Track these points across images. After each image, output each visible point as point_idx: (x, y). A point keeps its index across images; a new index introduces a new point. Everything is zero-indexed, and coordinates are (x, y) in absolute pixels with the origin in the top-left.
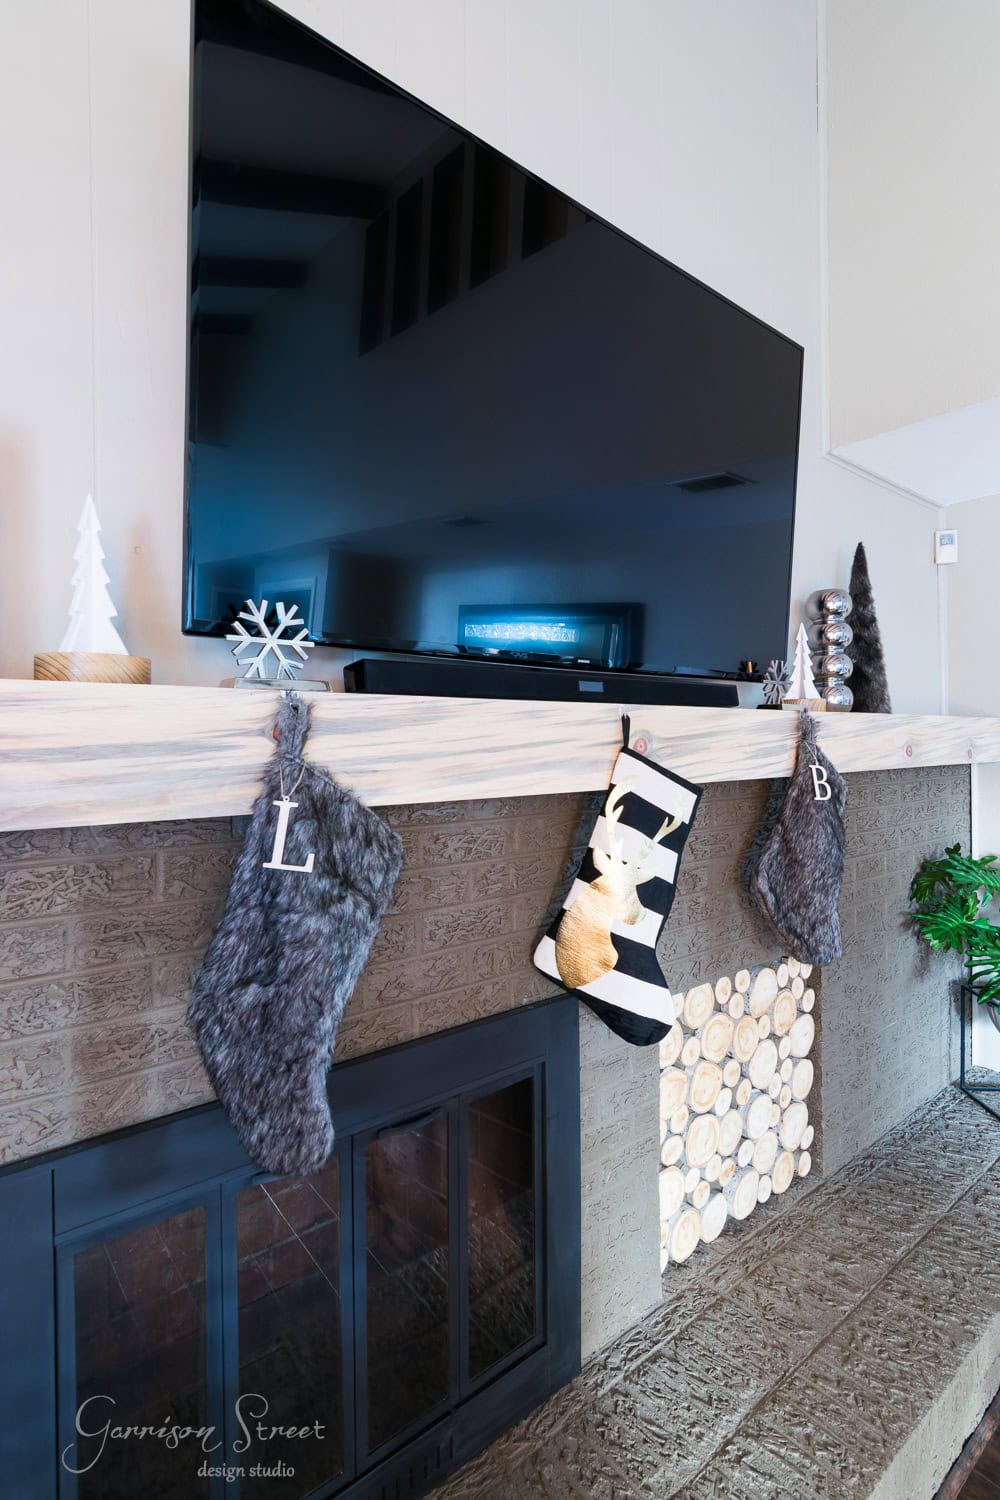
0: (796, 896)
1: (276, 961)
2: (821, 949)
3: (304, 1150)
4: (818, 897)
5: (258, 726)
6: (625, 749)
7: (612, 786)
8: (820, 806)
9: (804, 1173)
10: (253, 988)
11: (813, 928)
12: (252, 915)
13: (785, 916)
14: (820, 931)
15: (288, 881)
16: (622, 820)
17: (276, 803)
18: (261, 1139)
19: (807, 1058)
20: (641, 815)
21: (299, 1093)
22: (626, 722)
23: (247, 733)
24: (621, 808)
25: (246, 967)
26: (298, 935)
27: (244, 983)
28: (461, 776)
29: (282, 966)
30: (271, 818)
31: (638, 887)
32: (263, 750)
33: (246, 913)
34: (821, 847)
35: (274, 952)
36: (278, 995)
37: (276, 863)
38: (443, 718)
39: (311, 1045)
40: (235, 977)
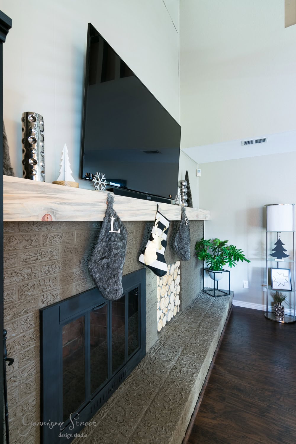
0: (182, 246)
1: (111, 253)
2: (187, 257)
3: (118, 293)
4: (186, 246)
5: (104, 201)
6: (158, 212)
7: (156, 220)
8: (187, 226)
9: (178, 311)
10: (105, 259)
11: (185, 253)
12: (104, 243)
13: (180, 251)
14: (186, 254)
15: (114, 235)
16: (158, 227)
17: (110, 218)
18: (108, 293)
19: (179, 285)
20: (161, 226)
21: (117, 281)
22: (158, 205)
23: (102, 202)
24: (158, 224)
25: (103, 255)
26: (116, 246)
27: (102, 259)
28: (134, 215)
29: (112, 254)
30: (110, 221)
31: (161, 242)
32: (104, 207)
33: (103, 243)
34: (187, 235)
35: (110, 250)
36: (111, 260)
37: (112, 231)
38: (132, 202)
39: (119, 270)
40: (100, 257)
